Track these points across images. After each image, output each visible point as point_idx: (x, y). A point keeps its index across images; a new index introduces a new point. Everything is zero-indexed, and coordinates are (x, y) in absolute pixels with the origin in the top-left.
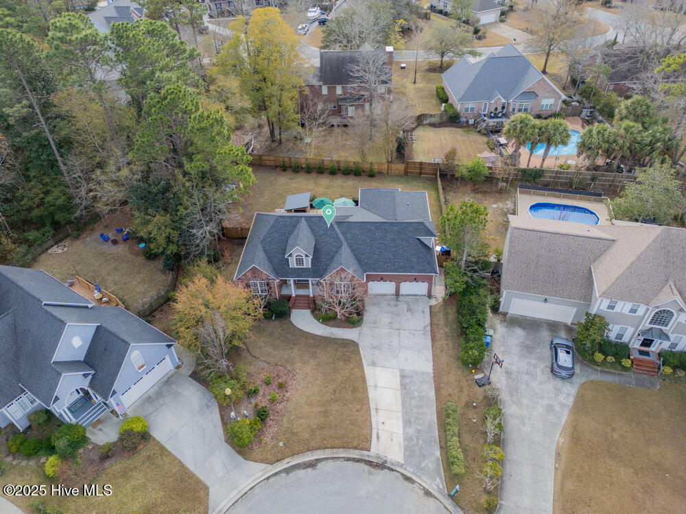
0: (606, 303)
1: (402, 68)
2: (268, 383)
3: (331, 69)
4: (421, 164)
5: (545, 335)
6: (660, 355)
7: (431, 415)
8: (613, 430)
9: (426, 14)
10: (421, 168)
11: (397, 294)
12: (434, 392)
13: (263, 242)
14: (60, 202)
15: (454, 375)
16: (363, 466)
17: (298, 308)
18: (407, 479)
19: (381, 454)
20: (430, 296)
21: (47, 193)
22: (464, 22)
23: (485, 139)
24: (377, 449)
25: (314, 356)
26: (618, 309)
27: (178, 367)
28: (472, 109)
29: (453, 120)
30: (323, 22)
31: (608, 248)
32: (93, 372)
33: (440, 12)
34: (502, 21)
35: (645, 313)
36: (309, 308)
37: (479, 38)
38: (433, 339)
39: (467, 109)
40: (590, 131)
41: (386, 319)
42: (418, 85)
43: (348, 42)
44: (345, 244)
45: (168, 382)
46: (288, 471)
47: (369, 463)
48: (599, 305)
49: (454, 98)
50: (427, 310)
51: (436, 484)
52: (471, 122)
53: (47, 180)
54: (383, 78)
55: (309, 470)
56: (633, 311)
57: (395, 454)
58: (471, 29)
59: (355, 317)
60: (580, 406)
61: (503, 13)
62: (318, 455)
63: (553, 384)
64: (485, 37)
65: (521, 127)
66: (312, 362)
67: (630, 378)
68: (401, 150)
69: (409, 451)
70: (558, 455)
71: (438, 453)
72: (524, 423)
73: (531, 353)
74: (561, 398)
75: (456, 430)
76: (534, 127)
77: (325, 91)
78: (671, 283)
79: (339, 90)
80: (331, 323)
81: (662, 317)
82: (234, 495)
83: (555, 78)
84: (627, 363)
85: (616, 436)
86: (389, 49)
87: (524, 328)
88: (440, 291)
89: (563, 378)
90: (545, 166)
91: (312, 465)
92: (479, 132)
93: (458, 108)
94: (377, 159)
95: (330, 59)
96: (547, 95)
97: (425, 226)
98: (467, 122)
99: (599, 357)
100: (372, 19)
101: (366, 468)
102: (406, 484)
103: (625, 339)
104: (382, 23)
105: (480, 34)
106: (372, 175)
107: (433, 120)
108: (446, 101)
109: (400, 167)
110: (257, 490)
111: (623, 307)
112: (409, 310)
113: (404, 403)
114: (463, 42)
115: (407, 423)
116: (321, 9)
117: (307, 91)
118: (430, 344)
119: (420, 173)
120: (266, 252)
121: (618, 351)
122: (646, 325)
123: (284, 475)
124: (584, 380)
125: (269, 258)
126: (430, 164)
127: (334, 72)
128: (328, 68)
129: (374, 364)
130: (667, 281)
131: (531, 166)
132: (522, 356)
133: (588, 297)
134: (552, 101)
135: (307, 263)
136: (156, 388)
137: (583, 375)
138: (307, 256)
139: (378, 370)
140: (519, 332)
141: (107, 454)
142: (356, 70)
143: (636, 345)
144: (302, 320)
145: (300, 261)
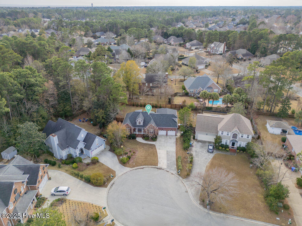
0: (221, 132)
1: (172, 80)
2: (130, 152)
3: (149, 78)
4: (176, 104)
5: (207, 144)
6: (237, 148)
7: (174, 159)
8: (222, 163)
9: (181, 65)
10: (176, 106)
11: (167, 135)
12: (175, 155)
13: (130, 118)
14: (69, 109)
15: (181, 152)
16: (156, 169)
17: (139, 137)
18: (168, 171)
19: (161, 167)
20: (176, 135)
21: (65, 107)
22: (193, 68)
23: (196, 100)
24: (160, 165)
25: (143, 147)
26: (224, 134)
27: (105, 149)
28: (193, 91)
29: (187, 94)
30: (146, 67)
31: (222, 120)
32: (86, 144)
33: (186, 65)
34: (206, 68)
35: (231, 135)
36: (141, 137)
37: (198, 73)
38: (176, 144)
39: (191, 92)
40: (225, 96)
41: (163, 140)
42: (176, 85)
43: (154, 71)
44: (152, 119)
45: (102, 151)
46: (136, 169)
47: (158, 168)
48: (219, 133)
49: (187, 88)
50: (175, 139)
51: (175, 172)
52: (192, 95)
53: (65, 104)
54: (165, 81)
55: (142, 169)
56: (228, 135)
57: (164, 167)
58: (195, 70)
59: (154, 138)
60: (214, 158)
61: (206, 66)
62: (144, 166)
63: (208, 154)
64: (200, 73)
65: (204, 94)
66: (142, 148)
67: (229, 153)
68: (170, 101)
69: (168, 166)
70: (207, 167)
71: (176, 166)
72: (198, 161)
73: (203, 148)
74: (210, 157)
75: (180, 161)
76: (208, 94)
77: (147, 85)
78: (236, 127)
79: (151, 85)
80: (148, 140)
81: (235, 136)
82: (122, 173)
83: (221, 85)
84: (228, 149)
85: (222, 164)
86: (167, 73)
87: (202, 143)
88: (179, 134)
89: (210, 153)
90: (213, 106)
91: (142, 168)
92: (195, 98)
93: (188, 91)
94: (162, 104)
95: (148, 76)
96: (216, 88)
97: (175, 116)
98: (191, 95)
99: (220, 148)
100: (162, 65)
101: (157, 169)
102: (167, 172)
103: (228, 144)
104: (165, 67)
105: (198, 71)
106: (160, 107)
107: (180, 94)
108: (185, 89)
109: (170, 106)
110: (128, 173)
111: (225, 133)
112: (170, 138)
113: (167, 157)
114: (191, 73)
115: (168, 161)
116: (145, 63)
117: (141, 84)
118: (175, 145)
119: (175, 108)
120: (130, 121)
121: (226, 147)
122: (232, 139)
123: (135, 170)
124: (216, 153)
125: (131, 122)
126: (178, 105)
127: (150, 79)
128: (148, 78)
129: (159, 149)
130: (235, 126)
131: (209, 106)
132: (200, 148)
133: (217, 132)
134: (217, 90)
135: (142, 124)
136: (100, 153)
138: (142, 121)
139: (161, 150)
140: (200, 144)
141: (88, 165)
142: (156, 78)
143: (230, 145)
144: (140, 140)
145: (140, 123)
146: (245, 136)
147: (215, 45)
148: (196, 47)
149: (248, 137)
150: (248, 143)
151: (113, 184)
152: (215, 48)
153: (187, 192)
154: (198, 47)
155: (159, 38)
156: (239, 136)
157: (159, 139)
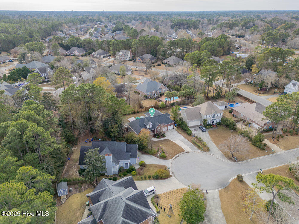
0: (205, 116)
4: (149, 107)
5: (197, 127)
6: (216, 124)
7: (190, 143)
8: (216, 135)
11: (167, 130)
12: (188, 140)
15: (189, 137)
18: (195, 152)
20: (173, 128)
23: (156, 100)
24: (186, 150)
26: (207, 117)
28: (149, 94)
29: (146, 98)
31: (201, 108)
34: (133, 74)
35: (211, 116)
36: (153, 137)
38: (180, 134)
41: (169, 134)
44: (156, 121)
46: (175, 158)
48: (204, 118)
50: (175, 130)
51: (199, 150)
52: (150, 97)
56: (209, 117)
57: (190, 150)
59: (164, 135)
61: (132, 72)
63: (204, 133)
67: (214, 129)
69: (192, 149)
70: (212, 140)
71: (196, 147)
73: (197, 130)
74: (207, 134)
75: (196, 142)
78: (213, 110)
80: (160, 138)
81: (214, 116)
82: (170, 164)
84: (212, 126)
90: (174, 102)
91: (178, 156)
92: (153, 99)
93: (144, 94)
94: (137, 108)
99: (208, 127)
101: (187, 153)
103: (210, 123)
108: (139, 94)
109: (144, 109)
110: (173, 162)
112: (172, 131)
113: (184, 143)
115: (188, 145)
121: (210, 125)
122: (212, 119)
131: (171, 102)
133: (201, 118)
137: (208, 131)
138: (151, 124)
140: (193, 128)
141: (141, 169)
143: (212, 123)
144: (154, 139)
146: (219, 115)
147: (123, 52)
148: (103, 56)
149: (221, 115)
150: (221, 119)
151: (173, 173)
152: (124, 55)
153: (217, 158)
154: (105, 55)
155: (59, 51)
156: (216, 115)
157: (166, 134)
